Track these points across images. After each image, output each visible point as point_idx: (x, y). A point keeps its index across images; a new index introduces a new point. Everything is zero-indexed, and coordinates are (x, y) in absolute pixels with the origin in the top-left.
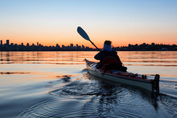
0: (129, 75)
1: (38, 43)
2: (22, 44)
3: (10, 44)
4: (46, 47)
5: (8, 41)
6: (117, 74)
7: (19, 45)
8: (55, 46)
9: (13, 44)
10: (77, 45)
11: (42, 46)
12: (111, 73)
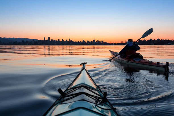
0: (147, 62)
1: (70, 39)
2: (59, 40)
3: (50, 40)
4: (76, 42)
5: (49, 38)
6: (138, 62)
7: (57, 41)
8: (82, 41)
9: (52, 40)
10: (98, 41)
11: (73, 41)
12: (134, 61)
